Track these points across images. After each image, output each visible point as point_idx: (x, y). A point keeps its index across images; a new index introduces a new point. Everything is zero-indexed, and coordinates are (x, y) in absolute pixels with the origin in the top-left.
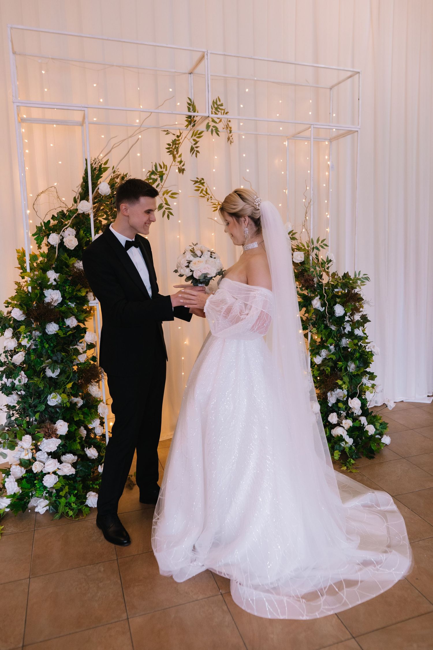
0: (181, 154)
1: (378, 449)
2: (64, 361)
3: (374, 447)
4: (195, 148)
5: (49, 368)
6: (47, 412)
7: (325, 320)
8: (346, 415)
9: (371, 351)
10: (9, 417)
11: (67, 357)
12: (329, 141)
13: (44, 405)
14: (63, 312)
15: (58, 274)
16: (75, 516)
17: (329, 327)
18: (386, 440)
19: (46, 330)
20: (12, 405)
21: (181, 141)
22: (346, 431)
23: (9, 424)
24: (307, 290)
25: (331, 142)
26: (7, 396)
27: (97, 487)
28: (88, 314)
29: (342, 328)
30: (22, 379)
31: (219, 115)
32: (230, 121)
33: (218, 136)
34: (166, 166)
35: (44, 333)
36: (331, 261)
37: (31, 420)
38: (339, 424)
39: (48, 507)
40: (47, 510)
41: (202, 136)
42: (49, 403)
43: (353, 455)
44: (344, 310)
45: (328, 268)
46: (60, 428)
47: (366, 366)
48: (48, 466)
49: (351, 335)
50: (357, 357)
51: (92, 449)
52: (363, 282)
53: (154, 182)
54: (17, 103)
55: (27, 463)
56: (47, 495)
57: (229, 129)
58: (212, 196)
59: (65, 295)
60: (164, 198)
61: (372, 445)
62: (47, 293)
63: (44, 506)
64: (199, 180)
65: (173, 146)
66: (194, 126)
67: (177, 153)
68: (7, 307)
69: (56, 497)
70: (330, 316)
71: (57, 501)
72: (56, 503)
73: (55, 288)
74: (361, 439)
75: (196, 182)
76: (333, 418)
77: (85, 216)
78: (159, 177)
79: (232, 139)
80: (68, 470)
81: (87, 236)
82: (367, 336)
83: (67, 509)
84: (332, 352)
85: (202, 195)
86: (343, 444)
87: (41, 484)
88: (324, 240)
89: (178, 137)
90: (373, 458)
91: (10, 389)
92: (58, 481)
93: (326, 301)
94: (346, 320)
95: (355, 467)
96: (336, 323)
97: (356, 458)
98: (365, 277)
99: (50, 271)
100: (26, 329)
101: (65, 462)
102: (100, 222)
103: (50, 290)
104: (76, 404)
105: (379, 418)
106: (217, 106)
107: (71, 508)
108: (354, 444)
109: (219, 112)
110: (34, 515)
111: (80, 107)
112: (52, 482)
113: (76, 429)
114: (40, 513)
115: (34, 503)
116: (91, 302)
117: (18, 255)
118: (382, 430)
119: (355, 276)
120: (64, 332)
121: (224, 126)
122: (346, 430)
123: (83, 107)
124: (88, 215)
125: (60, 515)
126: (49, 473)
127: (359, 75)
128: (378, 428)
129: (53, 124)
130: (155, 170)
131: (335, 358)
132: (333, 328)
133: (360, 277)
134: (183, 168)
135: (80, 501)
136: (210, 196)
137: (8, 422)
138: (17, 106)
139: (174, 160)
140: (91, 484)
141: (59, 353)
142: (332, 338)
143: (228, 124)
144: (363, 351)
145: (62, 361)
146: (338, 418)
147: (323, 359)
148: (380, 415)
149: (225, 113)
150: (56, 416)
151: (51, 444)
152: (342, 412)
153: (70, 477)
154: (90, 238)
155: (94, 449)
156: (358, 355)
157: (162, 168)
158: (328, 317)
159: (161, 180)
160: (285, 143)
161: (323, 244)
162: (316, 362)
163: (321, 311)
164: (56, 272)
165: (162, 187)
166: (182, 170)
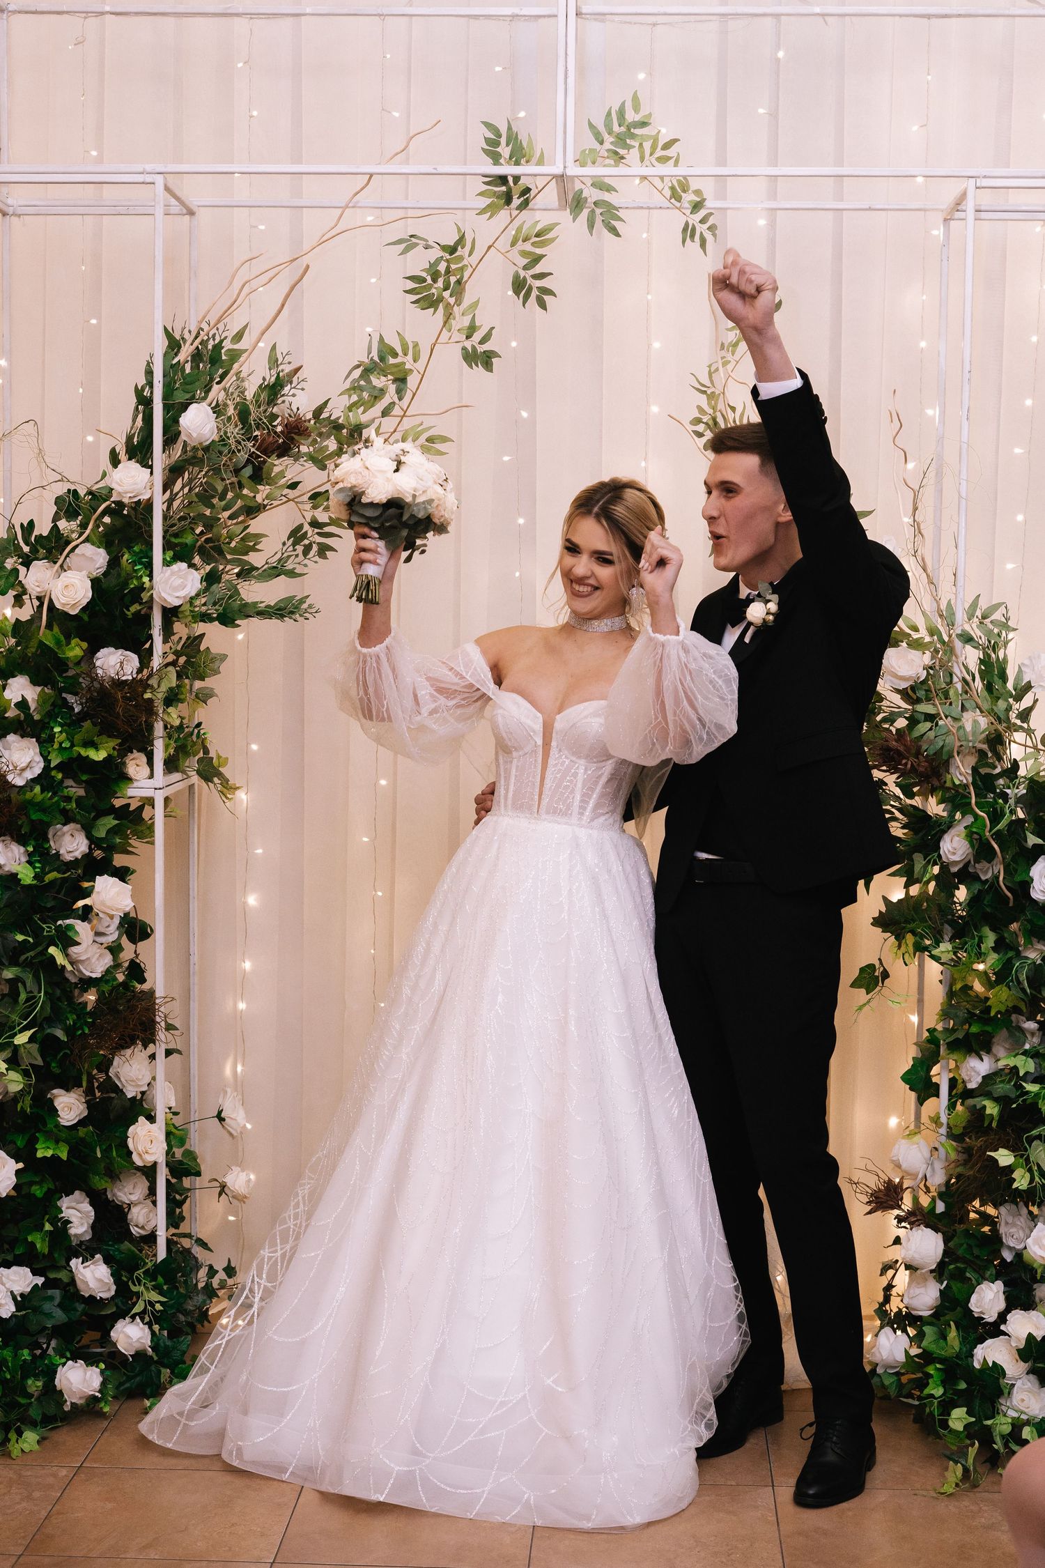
0: (475, 303)
15: (39, 689)
17: (1018, 948)
21: (468, 262)
33: (613, 237)
34: (416, 345)
38: (999, 1327)
41: (553, 240)
45: (1025, 715)
53: (376, 397)
59: (50, 754)
65: (435, 281)
66: (524, 205)
67: (458, 302)
70: (1016, 897)
73: (24, 730)
78: (395, 381)
84: (1027, 1046)
88: (996, 607)
89: (452, 250)
93: (990, 839)
99: (18, 677)
103: (11, 737)
106: (623, 130)
109: (629, 149)
113: (48, 1196)
116: (137, 783)
120: (38, 872)
124: (149, 505)
130: (379, 361)
131: (1032, 1070)
132: (1033, 950)
134: (481, 349)
139: (444, 326)
142: (1009, 985)
147: (993, 1069)
154: (146, 579)
155: (106, 1266)
157: (395, 355)
158: (1011, 904)
159: (400, 393)
160: (935, 232)
161: (991, 622)
162: (966, 1078)
163: (983, 878)
164: (34, 682)
165: (404, 416)
166: (485, 358)
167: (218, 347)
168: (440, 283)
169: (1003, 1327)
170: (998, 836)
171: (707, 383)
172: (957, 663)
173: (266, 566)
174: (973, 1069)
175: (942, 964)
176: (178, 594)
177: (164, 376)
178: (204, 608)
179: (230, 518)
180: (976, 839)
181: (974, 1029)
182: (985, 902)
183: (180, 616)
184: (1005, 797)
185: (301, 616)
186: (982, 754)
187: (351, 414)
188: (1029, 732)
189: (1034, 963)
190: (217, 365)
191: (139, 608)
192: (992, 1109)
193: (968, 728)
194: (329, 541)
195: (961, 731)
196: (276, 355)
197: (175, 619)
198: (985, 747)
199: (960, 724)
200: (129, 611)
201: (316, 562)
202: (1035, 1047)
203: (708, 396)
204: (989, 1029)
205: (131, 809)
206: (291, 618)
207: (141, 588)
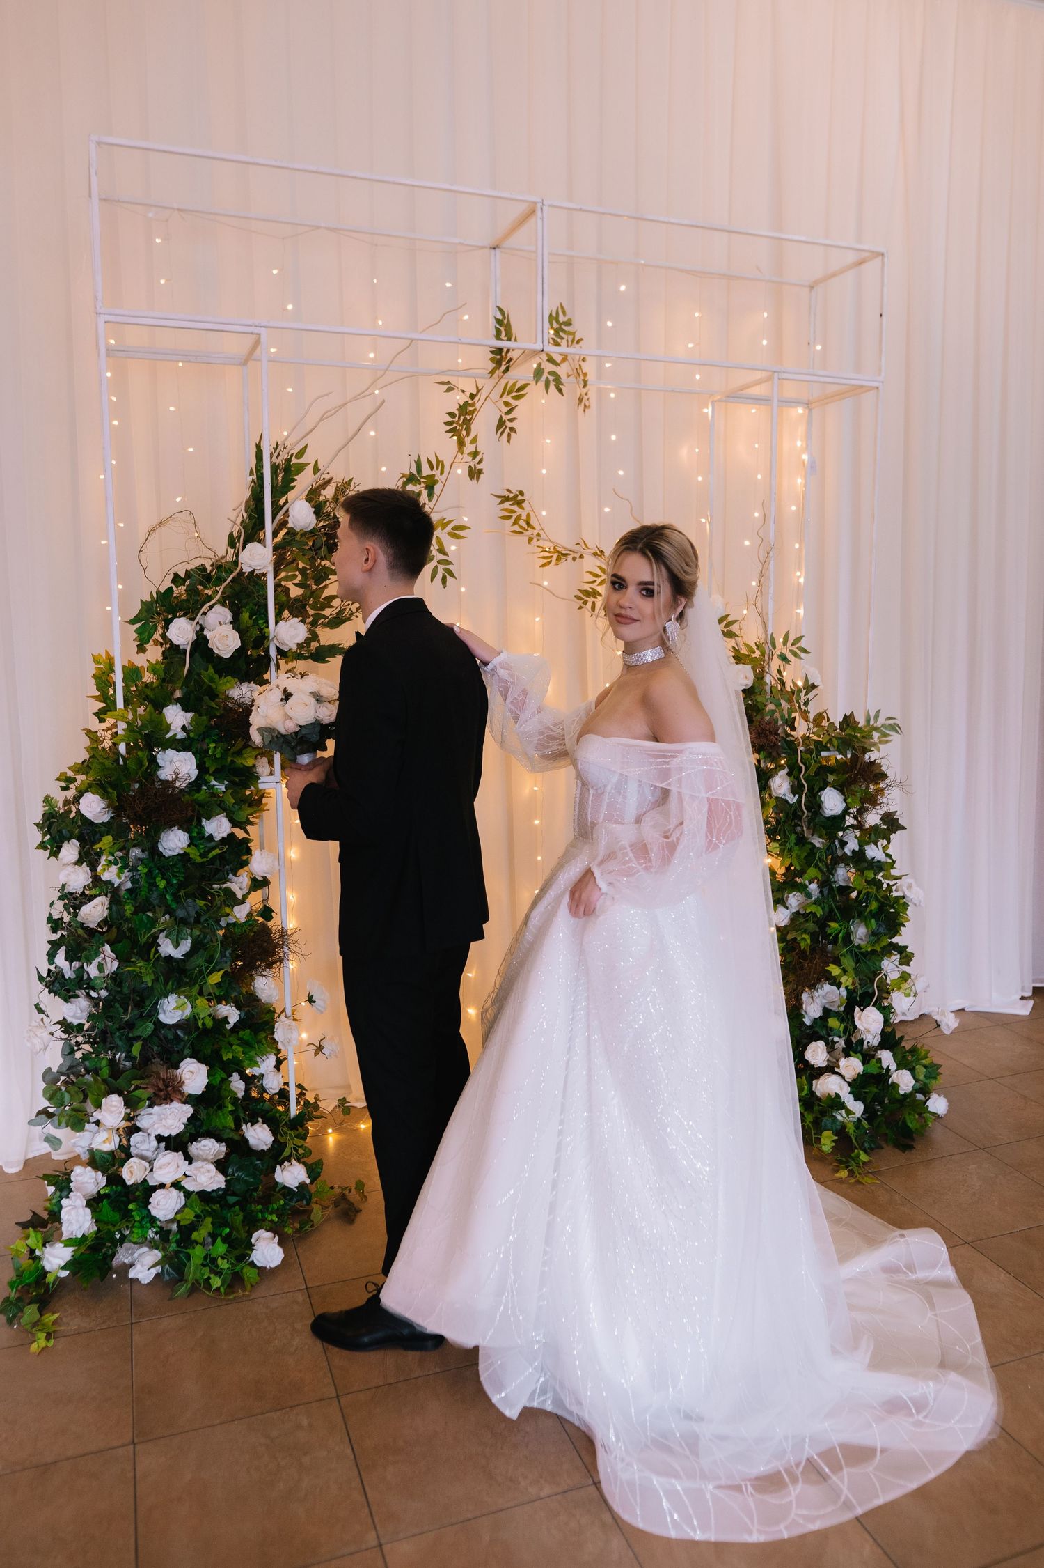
0: (477, 436)
1: (922, 1126)
2: (202, 919)
3: (911, 1123)
4: (507, 421)
5: (167, 937)
6: (155, 1040)
7: (799, 823)
8: (844, 1046)
9: (902, 895)
10: (69, 1051)
11: (208, 910)
12: (806, 406)
13: (151, 1022)
14: (201, 805)
15: (190, 715)
16: (225, 1290)
17: (809, 841)
18: (937, 1104)
19: (160, 847)
20: (76, 1022)
21: (477, 406)
22: (846, 1084)
23: (70, 1068)
24: (759, 754)
25: (810, 410)
26: (66, 1001)
27: (275, 1218)
28: (255, 808)
29: (837, 842)
30: (105, 962)
31: (563, 348)
32: (584, 360)
33: (560, 395)
34: (442, 462)
35: (154, 853)
36: (813, 687)
37: (117, 1057)
38: (831, 1069)
39: (159, 1269)
40: (157, 1275)
41: (525, 394)
42: (162, 1017)
43: (865, 1141)
44: (845, 800)
45: (806, 703)
46: (189, 1079)
47: (892, 932)
48: (160, 1168)
49: (859, 858)
50: (871, 910)
51: (260, 1126)
52: (886, 735)
54: (106, 316)
55: (108, 1161)
56: (157, 1237)
57: (582, 377)
58: (541, 533)
59: (205, 763)
61: (907, 1118)
62: (162, 759)
63: (151, 1264)
64: (511, 495)
65: (459, 418)
66: (506, 370)
67: (468, 434)
68: (64, 789)
69: (178, 1243)
70: (810, 814)
71: (181, 1252)
72: (177, 1258)
73: (181, 746)
74: (881, 1103)
75: (506, 499)
76: (817, 1054)
77: (256, 580)
78: (426, 488)
79: (588, 399)
80: (208, 1178)
81: (258, 625)
82: (894, 862)
83: (206, 1273)
84: (813, 899)
85: (516, 528)
86: (840, 1116)
87: (145, 1212)
88: (799, 639)
89: (472, 396)
90: (910, 1147)
91: (73, 985)
92: (185, 1206)
93: (802, 780)
94: (847, 824)
95: (870, 1171)
96: (825, 832)
97: (872, 1149)
98: (890, 725)
99: (170, 707)
100: (115, 843)
101: (200, 1158)
102: (287, 590)
103: (170, 752)
104: (225, 1020)
105: (923, 1053)
106: (561, 326)
107: (215, 1269)
108: (864, 1116)
109: (562, 338)
110: (127, 1287)
111: (251, 326)
112: (170, 1209)
113: (223, 1080)
114: (140, 1282)
115: (124, 1256)
116: (262, 779)
117: (96, 668)
118: (927, 1081)
119: (868, 721)
120: (202, 851)
121: (573, 370)
122: (848, 1082)
123: (256, 326)
124: (263, 575)
125: (189, 1287)
126: (162, 1186)
127: (883, 259)
128: (922, 1077)
129: (179, 361)
130: (416, 474)
131: (821, 913)
132: (818, 842)
133: (879, 724)
134: (479, 467)
135: (237, 1253)
136: (535, 533)
137: (68, 1064)
138: (105, 322)
139: (459, 450)
140: (261, 1211)
141: (190, 900)
142: (816, 866)
143: (580, 366)
144: (887, 898)
145: (197, 921)
146: (828, 1052)
147: (793, 913)
148: (926, 1048)
149: (575, 341)
150: (176, 1049)
151: (170, 1117)
152: (836, 1039)
153: (214, 1194)
154: (266, 630)
155: (265, 1125)
156: (874, 906)
159: (430, 495)
160: (705, 410)
161: (797, 648)
163: (791, 802)
164: (186, 709)
166: (478, 474)
168: (462, 418)
169: (836, 1070)
173: (331, 616)
176: (295, 641)
191: (263, 650)
205: (257, 798)
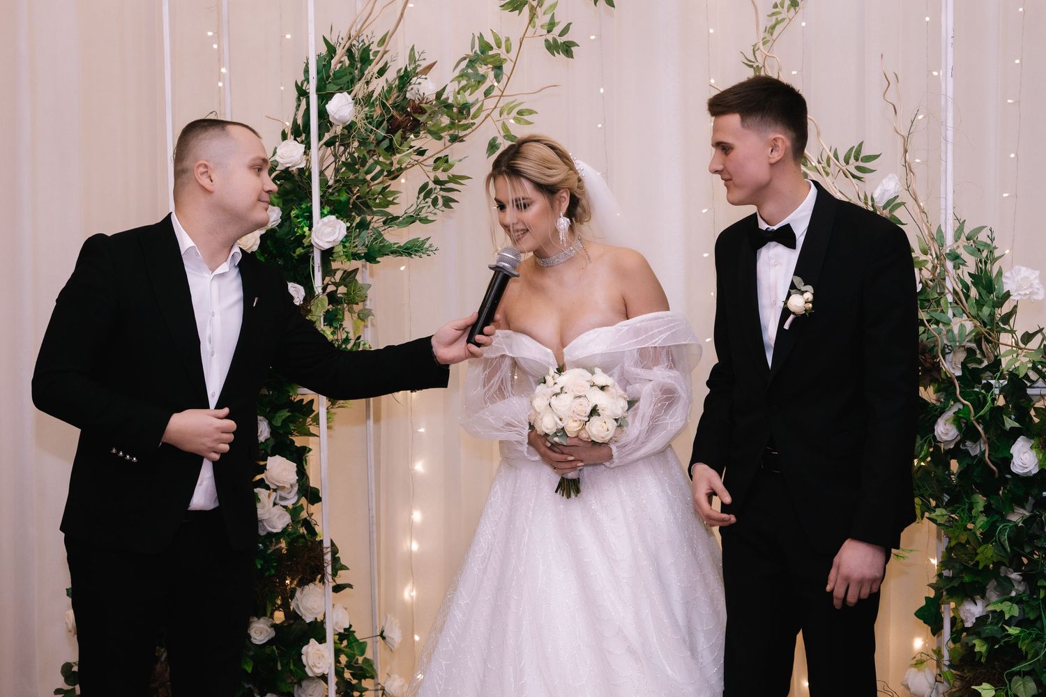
34: (508, 40)
45: (1006, 319)
53: (479, 82)
60: (501, 122)
78: (493, 68)
84: (1013, 594)
88: (979, 230)
93: (975, 423)
124: (308, 172)
130: (481, 53)
131: (1015, 615)
134: (561, 40)
139: (530, 23)
157: (491, 48)
158: (997, 476)
159: (498, 76)
161: (974, 244)
162: (964, 618)
163: (973, 454)
165: (501, 96)
166: (565, 47)
167: (366, 51)
170: (981, 419)
171: (753, 60)
172: (948, 276)
173: (405, 216)
174: (969, 611)
175: (939, 525)
176: (328, 240)
177: (318, 73)
178: (354, 250)
179: (373, 179)
180: (964, 423)
181: (967, 579)
182: (975, 474)
183: (335, 256)
184: (989, 387)
185: (423, 253)
186: (970, 352)
187: (459, 96)
188: (1012, 332)
189: (1016, 525)
190: (366, 64)
191: (302, 251)
192: (980, 647)
193: (956, 330)
194: (450, 195)
195: (950, 333)
196: (414, 54)
197: (331, 258)
198: (974, 345)
199: (949, 328)
200: (294, 253)
201: (443, 211)
202: (1020, 595)
203: (754, 69)
204: (979, 579)
205: (304, 403)
206: (415, 255)
207: (303, 236)
